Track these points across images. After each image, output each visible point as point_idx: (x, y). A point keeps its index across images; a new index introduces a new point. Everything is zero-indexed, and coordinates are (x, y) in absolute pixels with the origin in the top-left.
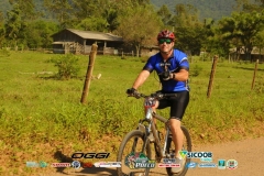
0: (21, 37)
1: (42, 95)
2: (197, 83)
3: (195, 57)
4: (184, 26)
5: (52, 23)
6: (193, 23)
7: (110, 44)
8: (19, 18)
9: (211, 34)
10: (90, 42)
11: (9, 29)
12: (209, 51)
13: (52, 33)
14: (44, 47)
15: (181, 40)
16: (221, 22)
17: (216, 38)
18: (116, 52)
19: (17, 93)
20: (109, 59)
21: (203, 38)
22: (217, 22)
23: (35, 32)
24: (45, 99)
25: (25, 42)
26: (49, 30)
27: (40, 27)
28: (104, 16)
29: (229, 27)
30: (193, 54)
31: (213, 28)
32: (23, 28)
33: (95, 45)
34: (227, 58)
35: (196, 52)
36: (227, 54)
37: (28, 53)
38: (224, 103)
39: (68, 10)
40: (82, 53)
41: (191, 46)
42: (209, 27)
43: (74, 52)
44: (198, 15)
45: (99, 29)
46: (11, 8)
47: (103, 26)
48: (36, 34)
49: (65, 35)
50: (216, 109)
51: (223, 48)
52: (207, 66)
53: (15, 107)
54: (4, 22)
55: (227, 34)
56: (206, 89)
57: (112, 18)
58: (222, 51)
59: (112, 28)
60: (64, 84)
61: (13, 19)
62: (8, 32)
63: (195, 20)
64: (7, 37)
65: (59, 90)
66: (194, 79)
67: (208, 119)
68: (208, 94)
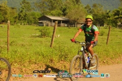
0: (25, 19)
1: (34, 44)
2: (102, 38)
4: (96, 13)
5: (38, 13)
6: (100, 12)
7: (64, 22)
8: (24, 11)
9: (109, 17)
10: (54, 21)
11: (20, 16)
12: (108, 24)
13: (38, 17)
14: (35, 23)
15: (95, 20)
17: (111, 18)
18: (66, 25)
19: (23, 43)
20: (63, 28)
21: (105, 19)
22: (112, 11)
23: (31, 17)
24: (35, 46)
25: (27, 21)
26: (37, 16)
27: (33, 15)
28: (61, 9)
29: (117, 13)
30: (101, 26)
31: (110, 14)
32: (26, 15)
33: (57, 22)
36: (116, 26)
37: (28, 26)
38: (114, 47)
39: (45, 7)
40: (51, 26)
41: (100, 22)
42: (108, 13)
43: (48, 26)
44: (103, 8)
45: (59, 15)
46: (21, 6)
48: (31, 18)
49: (44, 18)
50: (111, 50)
51: (114, 23)
52: (107, 31)
53: (22, 49)
54: (18, 13)
55: (116, 17)
56: (106, 41)
57: (64, 10)
59: (64, 15)
60: (43, 39)
61: (22, 12)
62: (19, 17)
64: (19, 19)
65: (41, 42)
66: (101, 37)
67: (107, 54)
68: (107, 43)
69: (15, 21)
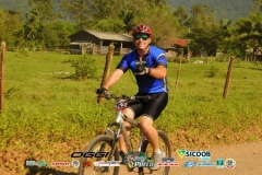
0: (39, 38)
1: (59, 95)
2: (213, 84)
3: (211, 58)
4: (201, 27)
5: (69, 24)
6: (209, 24)
7: (127, 45)
8: (37, 19)
9: (228, 35)
10: (107, 43)
11: (28, 30)
12: (225, 52)
13: (69, 34)
14: (61, 47)
15: (197, 41)
16: (237, 23)
17: (232, 38)
19: (35, 93)
21: (219, 39)
22: (233, 23)
23: (53, 32)
24: (62, 99)
25: (43, 42)
26: (66, 31)
27: (58, 28)
28: (120, 17)
29: (246, 27)
30: (209, 55)
31: (230, 29)
32: (41, 29)
33: (112, 46)
34: (244, 59)
35: (212, 53)
36: (243, 55)
37: (47, 54)
38: (241, 104)
39: (86, 11)
40: (99, 54)
41: (207, 47)
42: (225, 28)
43: (91, 53)
44: (214, 16)
45: (115, 30)
46: (30, 9)
47: (120, 26)
48: (53, 35)
49: (82, 35)
50: (233, 111)
51: (239, 49)
52: (223, 67)
53: (33, 107)
54: (24, 22)
55: (244, 35)
56: (222, 90)
57: (128, 19)
58: (238, 52)
59: (128, 29)
60: (81, 84)
61: (32, 20)
62: (27, 33)
63: (211, 21)
64: (25, 37)
65: (76, 90)
66: (211, 80)
67: (224, 120)
68: (224, 95)
69: (17, 42)
